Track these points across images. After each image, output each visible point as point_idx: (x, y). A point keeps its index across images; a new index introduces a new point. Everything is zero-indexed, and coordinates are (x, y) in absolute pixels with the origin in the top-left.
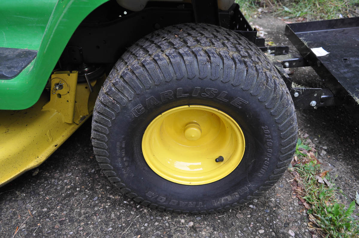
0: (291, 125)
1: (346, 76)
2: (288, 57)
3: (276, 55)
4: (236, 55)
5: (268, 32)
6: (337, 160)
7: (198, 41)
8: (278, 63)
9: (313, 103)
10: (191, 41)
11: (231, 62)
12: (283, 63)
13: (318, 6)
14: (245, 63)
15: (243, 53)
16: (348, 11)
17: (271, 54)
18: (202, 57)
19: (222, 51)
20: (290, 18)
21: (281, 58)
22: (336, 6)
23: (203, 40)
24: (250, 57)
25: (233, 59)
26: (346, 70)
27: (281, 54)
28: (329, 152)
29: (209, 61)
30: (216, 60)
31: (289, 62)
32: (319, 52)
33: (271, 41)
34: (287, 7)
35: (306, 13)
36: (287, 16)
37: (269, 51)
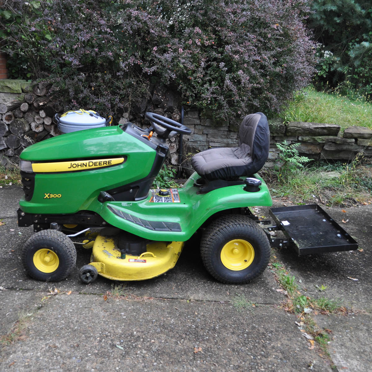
0: (267, 245)
1: (295, 234)
2: (270, 226)
3: (264, 225)
4: (250, 224)
5: (261, 208)
6: (295, 270)
7: (239, 221)
8: (265, 229)
9: (281, 245)
10: (237, 221)
11: (249, 227)
12: (268, 229)
13: (297, 188)
14: (253, 227)
15: (252, 224)
16: (319, 192)
17: (262, 224)
18: (242, 225)
19: (246, 223)
20: (277, 197)
21: (267, 226)
22: (310, 189)
23: (241, 221)
24: (254, 225)
25: (250, 226)
26: (296, 231)
27: (267, 224)
28: (291, 268)
29: (243, 226)
30: (245, 226)
31: (271, 228)
32: (286, 223)
33: (264, 215)
34: (274, 189)
35: (289, 194)
36: (274, 195)
37: (261, 223)
